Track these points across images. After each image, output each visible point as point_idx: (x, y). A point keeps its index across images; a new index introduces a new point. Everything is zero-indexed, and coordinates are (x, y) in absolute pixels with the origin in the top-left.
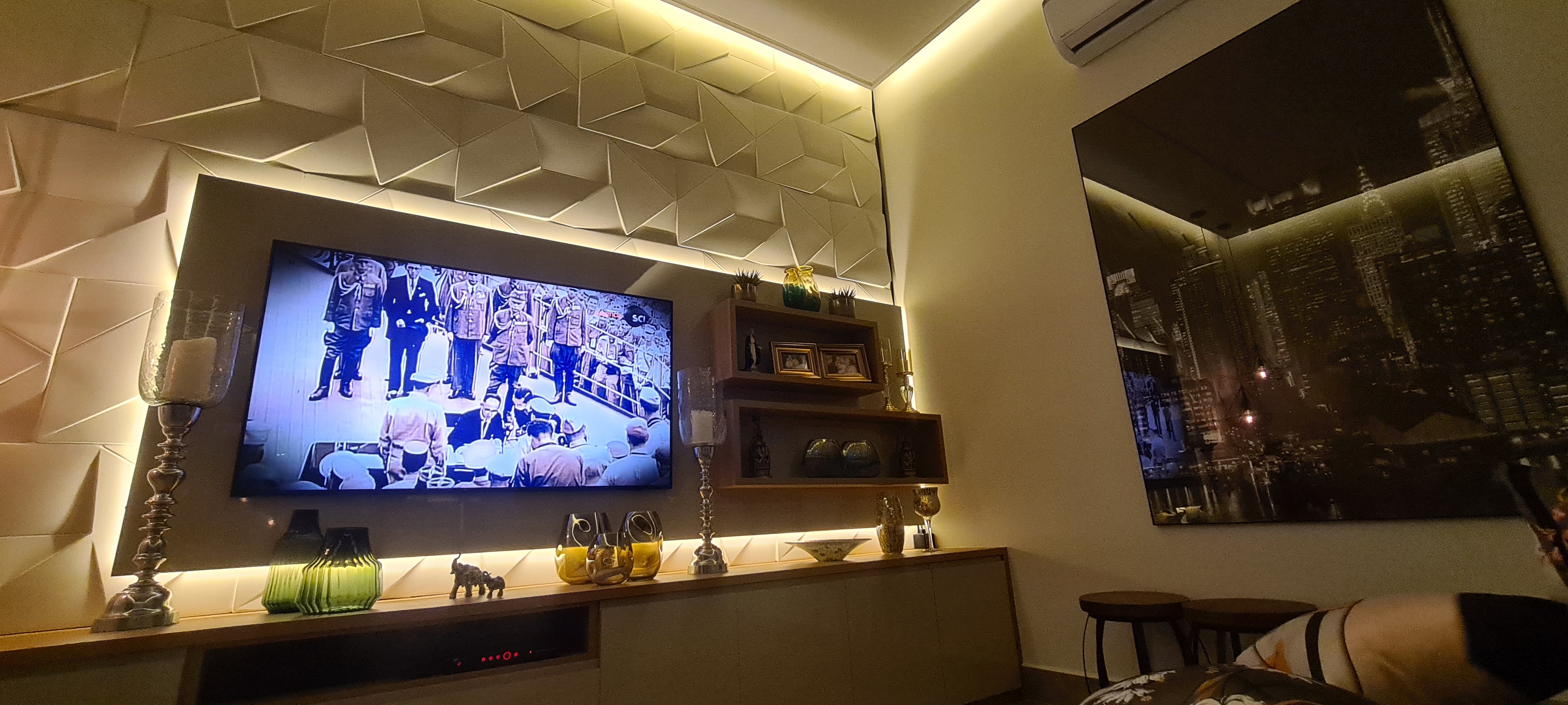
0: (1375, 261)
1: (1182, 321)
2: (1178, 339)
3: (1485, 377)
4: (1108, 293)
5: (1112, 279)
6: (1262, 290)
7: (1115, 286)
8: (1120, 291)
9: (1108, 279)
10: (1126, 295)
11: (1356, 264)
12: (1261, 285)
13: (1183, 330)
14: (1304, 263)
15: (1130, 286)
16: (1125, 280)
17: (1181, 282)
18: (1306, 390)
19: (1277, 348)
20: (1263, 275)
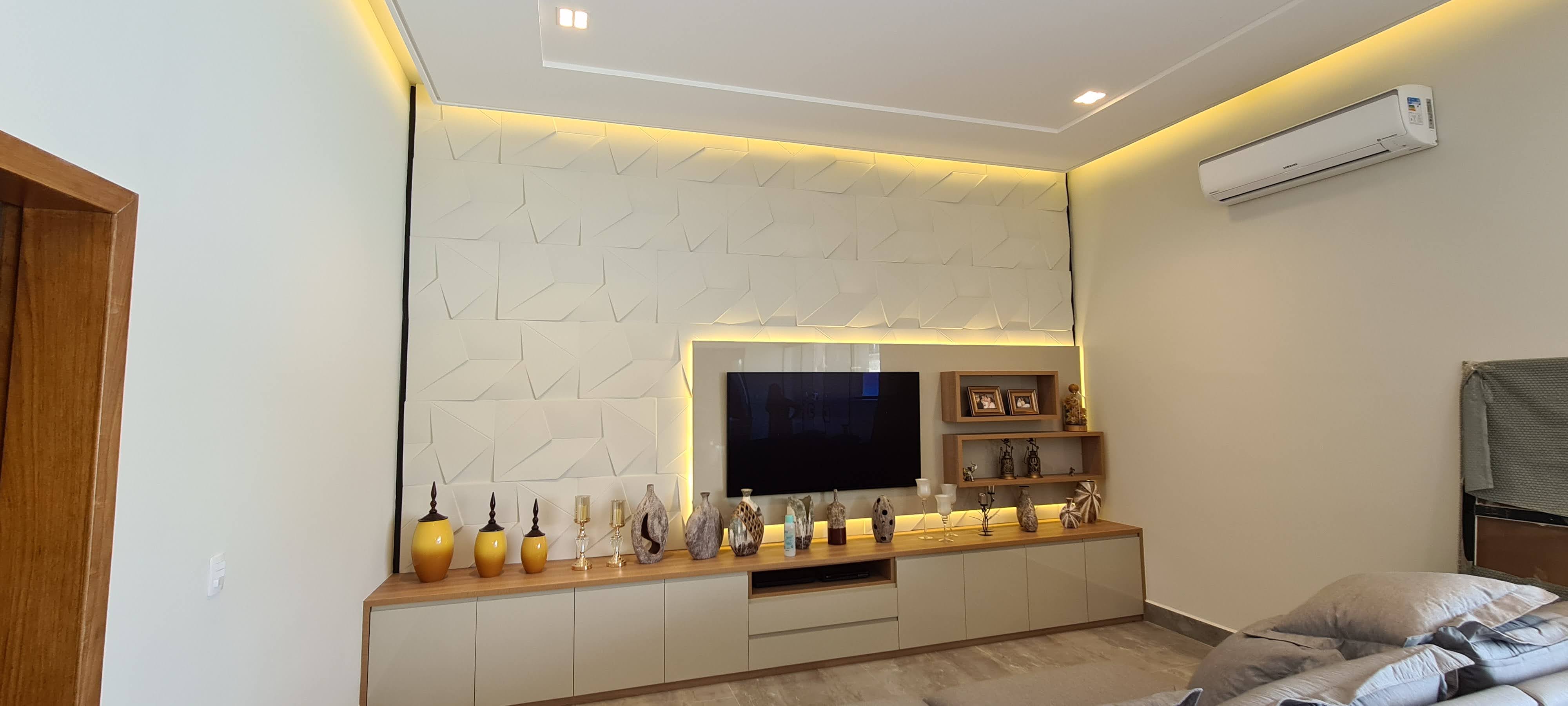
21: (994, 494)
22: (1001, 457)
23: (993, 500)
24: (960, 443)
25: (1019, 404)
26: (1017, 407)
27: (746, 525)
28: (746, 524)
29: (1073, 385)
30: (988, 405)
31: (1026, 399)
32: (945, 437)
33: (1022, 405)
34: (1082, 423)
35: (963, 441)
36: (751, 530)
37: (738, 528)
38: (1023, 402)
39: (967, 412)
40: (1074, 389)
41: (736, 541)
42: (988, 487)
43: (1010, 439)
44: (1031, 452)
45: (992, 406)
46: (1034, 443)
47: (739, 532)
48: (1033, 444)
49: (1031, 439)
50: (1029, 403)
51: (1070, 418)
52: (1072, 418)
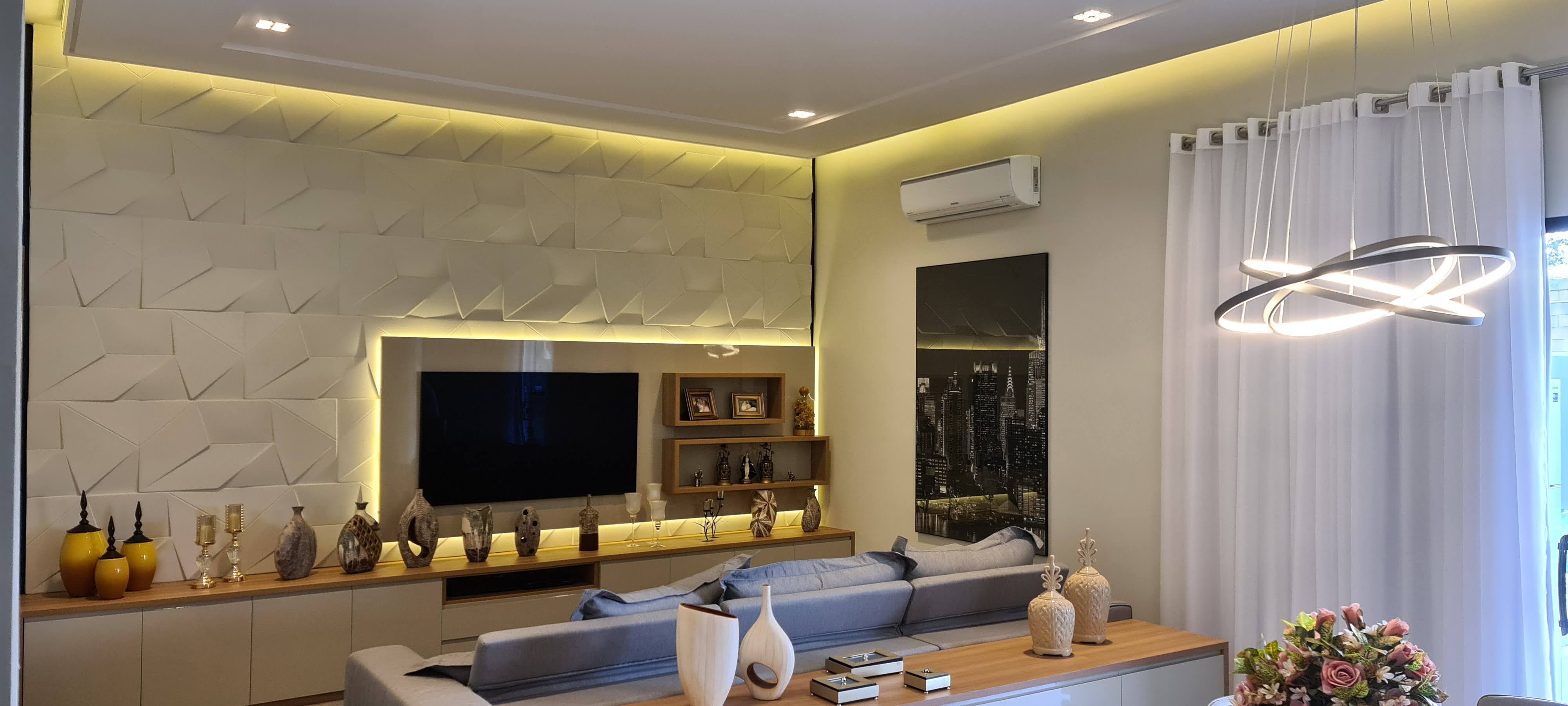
0: (1006, 419)
1: (942, 420)
2: (939, 430)
3: (1022, 489)
4: (917, 389)
5: (920, 380)
6: (971, 416)
7: (921, 385)
8: (922, 390)
9: (919, 379)
10: (924, 393)
11: (1000, 417)
12: (971, 413)
13: (942, 426)
14: (986, 408)
15: (926, 389)
16: (924, 384)
17: (945, 396)
18: (976, 476)
19: (971, 450)
20: (972, 409)
21: (723, 499)
22: (719, 463)
23: (722, 506)
24: (677, 448)
25: (744, 407)
26: (741, 411)
27: (359, 540)
28: (360, 538)
29: (803, 387)
30: (704, 409)
31: (753, 403)
32: (664, 441)
33: (747, 409)
34: (810, 427)
35: (681, 446)
36: (365, 546)
37: (348, 542)
38: (749, 406)
39: (685, 416)
40: (805, 392)
41: (347, 557)
42: (717, 492)
43: (727, 444)
44: (764, 457)
45: (707, 409)
46: (768, 447)
47: (350, 547)
48: (767, 449)
49: (766, 444)
50: (755, 407)
51: (799, 422)
52: (801, 422)
